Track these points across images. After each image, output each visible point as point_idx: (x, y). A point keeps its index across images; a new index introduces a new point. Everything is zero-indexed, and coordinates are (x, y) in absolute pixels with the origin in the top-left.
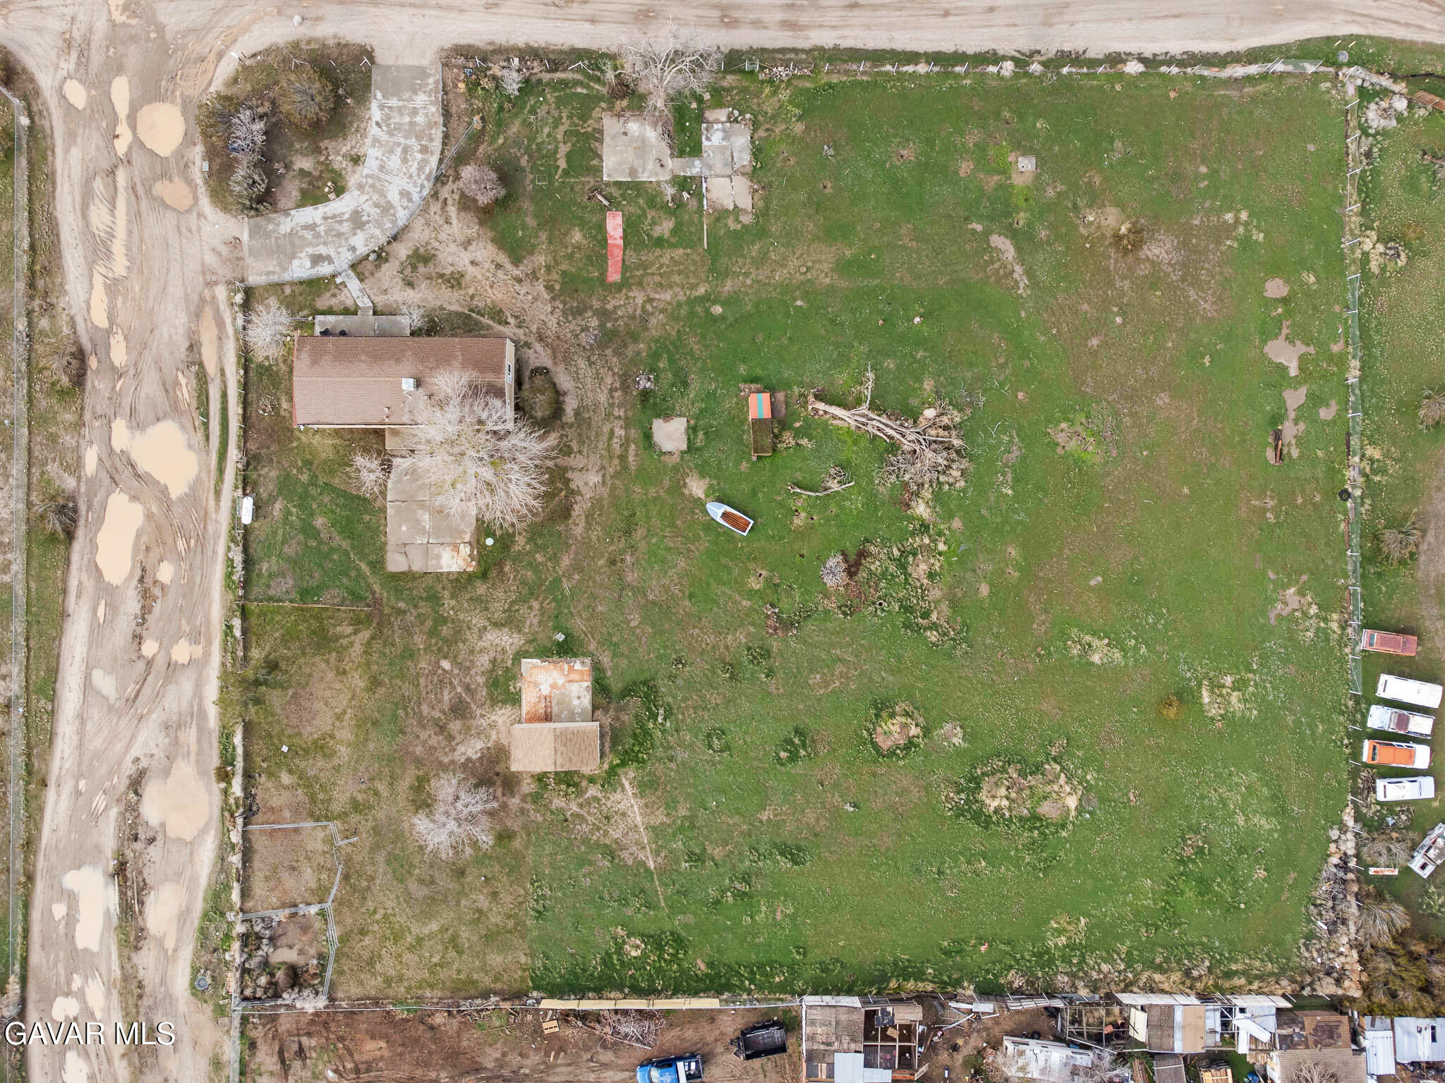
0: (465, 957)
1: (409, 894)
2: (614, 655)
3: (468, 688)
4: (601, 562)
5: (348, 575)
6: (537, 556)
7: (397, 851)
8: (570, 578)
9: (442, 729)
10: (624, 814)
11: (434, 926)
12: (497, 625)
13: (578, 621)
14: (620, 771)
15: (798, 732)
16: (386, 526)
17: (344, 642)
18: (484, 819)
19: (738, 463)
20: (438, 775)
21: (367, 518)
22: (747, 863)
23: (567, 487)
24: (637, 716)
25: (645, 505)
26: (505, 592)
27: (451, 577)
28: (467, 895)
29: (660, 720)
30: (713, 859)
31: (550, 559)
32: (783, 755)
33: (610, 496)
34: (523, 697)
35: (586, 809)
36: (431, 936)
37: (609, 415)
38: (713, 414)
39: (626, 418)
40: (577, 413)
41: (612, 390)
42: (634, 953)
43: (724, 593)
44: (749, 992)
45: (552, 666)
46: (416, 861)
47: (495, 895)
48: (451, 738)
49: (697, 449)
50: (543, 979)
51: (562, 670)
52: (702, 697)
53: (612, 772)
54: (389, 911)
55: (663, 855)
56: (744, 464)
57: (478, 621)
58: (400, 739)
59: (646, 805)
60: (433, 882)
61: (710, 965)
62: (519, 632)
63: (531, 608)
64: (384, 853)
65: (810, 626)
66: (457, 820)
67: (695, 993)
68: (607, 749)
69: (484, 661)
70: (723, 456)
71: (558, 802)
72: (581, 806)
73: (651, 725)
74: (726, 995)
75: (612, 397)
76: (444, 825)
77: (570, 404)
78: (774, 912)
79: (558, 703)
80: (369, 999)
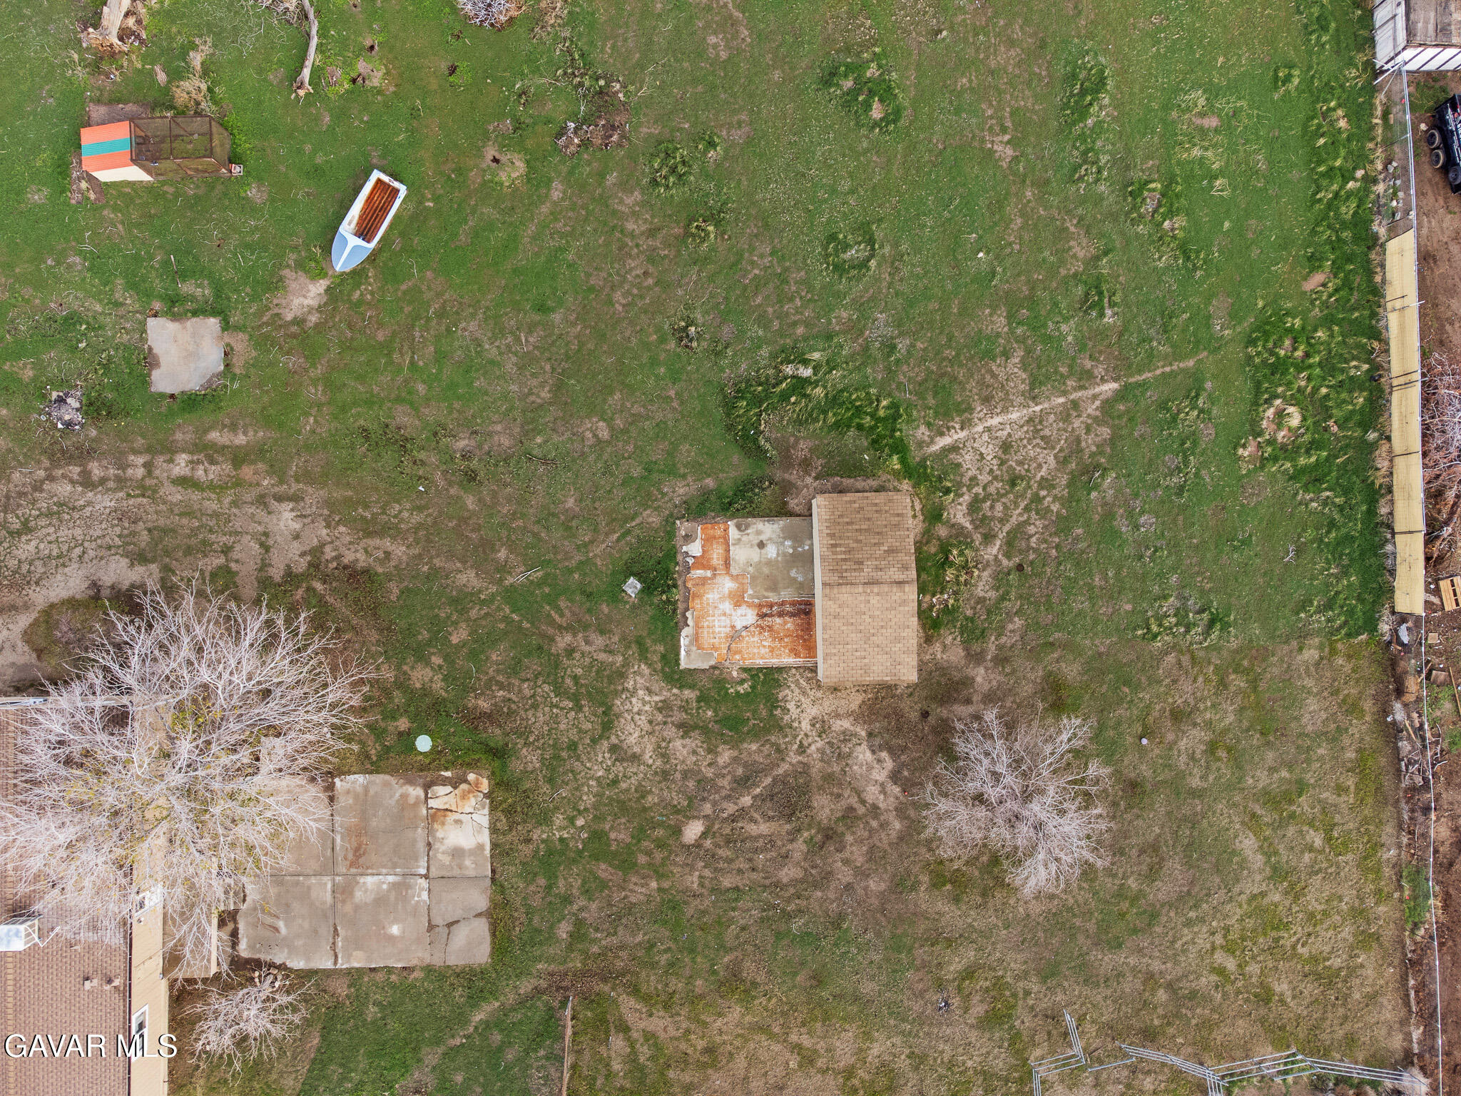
0: (1310, 778)
1: (1180, 898)
2: (672, 471)
3: (743, 783)
4: (470, 502)
5: (500, 1049)
6: (455, 639)
7: (1091, 926)
8: (504, 569)
9: (829, 835)
10: (1006, 446)
11: (1247, 844)
12: (608, 723)
13: (598, 550)
14: (915, 456)
15: (829, 78)
16: (390, 970)
17: (644, 1052)
18: (1023, 739)
19: (247, 207)
20: (929, 842)
21: (372, 1011)
22: (1102, 188)
23: (306, 576)
24: (799, 422)
25: (344, 409)
26: (535, 706)
27: (503, 824)
28: (1181, 775)
29: (806, 372)
30: (1097, 258)
31: (463, 611)
32: (877, 112)
33: (324, 485)
34: (760, 662)
35: (996, 526)
36: (1268, 851)
37: (144, 489)
38: (137, 258)
39: (149, 450)
40: (140, 558)
41: (87, 482)
42: (1295, 421)
43: (534, 238)
44: (1370, 180)
45: (696, 604)
46: (1110, 884)
47: (1179, 716)
48: (849, 816)
49: (218, 293)
50: (1351, 612)
51: (703, 581)
52: (758, 284)
53: (916, 473)
54: (1219, 940)
55: (1088, 364)
56: (252, 192)
57: (599, 764)
58: (851, 924)
59: (986, 400)
60: (1154, 848)
61: (1314, 262)
62: (622, 675)
63: (570, 651)
64: (1095, 955)
65: (604, 54)
66: (1027, 797)
67: (1375, 293)
68: (873, 483)
69: (683, 749)
70: (234, 240)
71: (983, 586)
72: (988, 538)
73: (819, 391)
74: (1380, 228)
75: (103, 481)
76: (1038, 827)
77: (118, 572)
78: (1203, 132)
79: (774, 588)
80: (1404, 979)
